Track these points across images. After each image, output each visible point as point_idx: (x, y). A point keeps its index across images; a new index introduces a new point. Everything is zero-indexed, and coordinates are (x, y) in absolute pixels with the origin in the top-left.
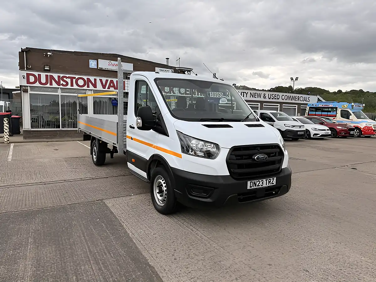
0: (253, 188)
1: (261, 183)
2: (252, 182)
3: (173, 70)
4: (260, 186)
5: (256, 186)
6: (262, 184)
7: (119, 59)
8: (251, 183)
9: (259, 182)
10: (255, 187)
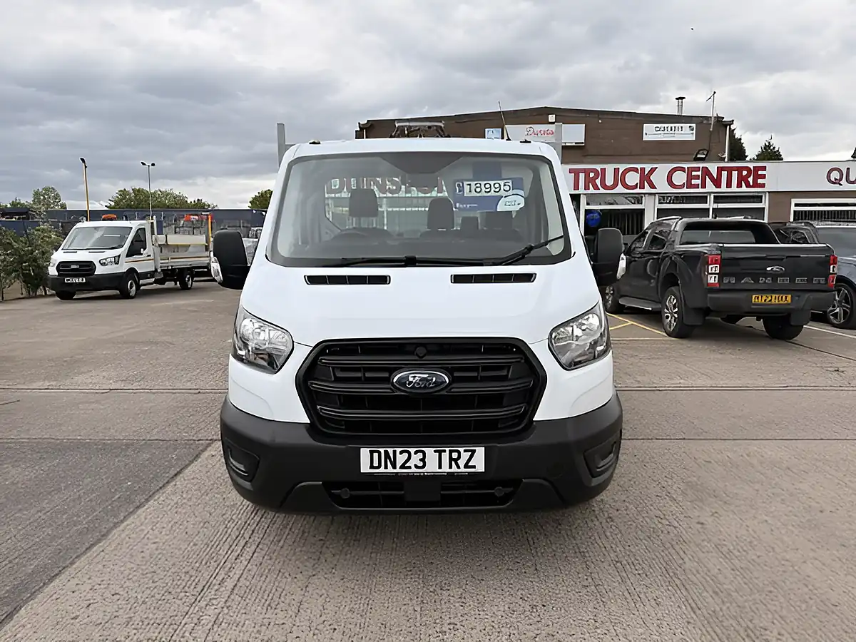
0: (382, 470)
1: (416, 459)
2: (379, 453)
3: (694, 125)
4: (410, 467)
5: (394, 467)
6: (421, 464)
7: (552, 118)
8: (376, 455)
9: (406, 455)
10: (390, 469)
